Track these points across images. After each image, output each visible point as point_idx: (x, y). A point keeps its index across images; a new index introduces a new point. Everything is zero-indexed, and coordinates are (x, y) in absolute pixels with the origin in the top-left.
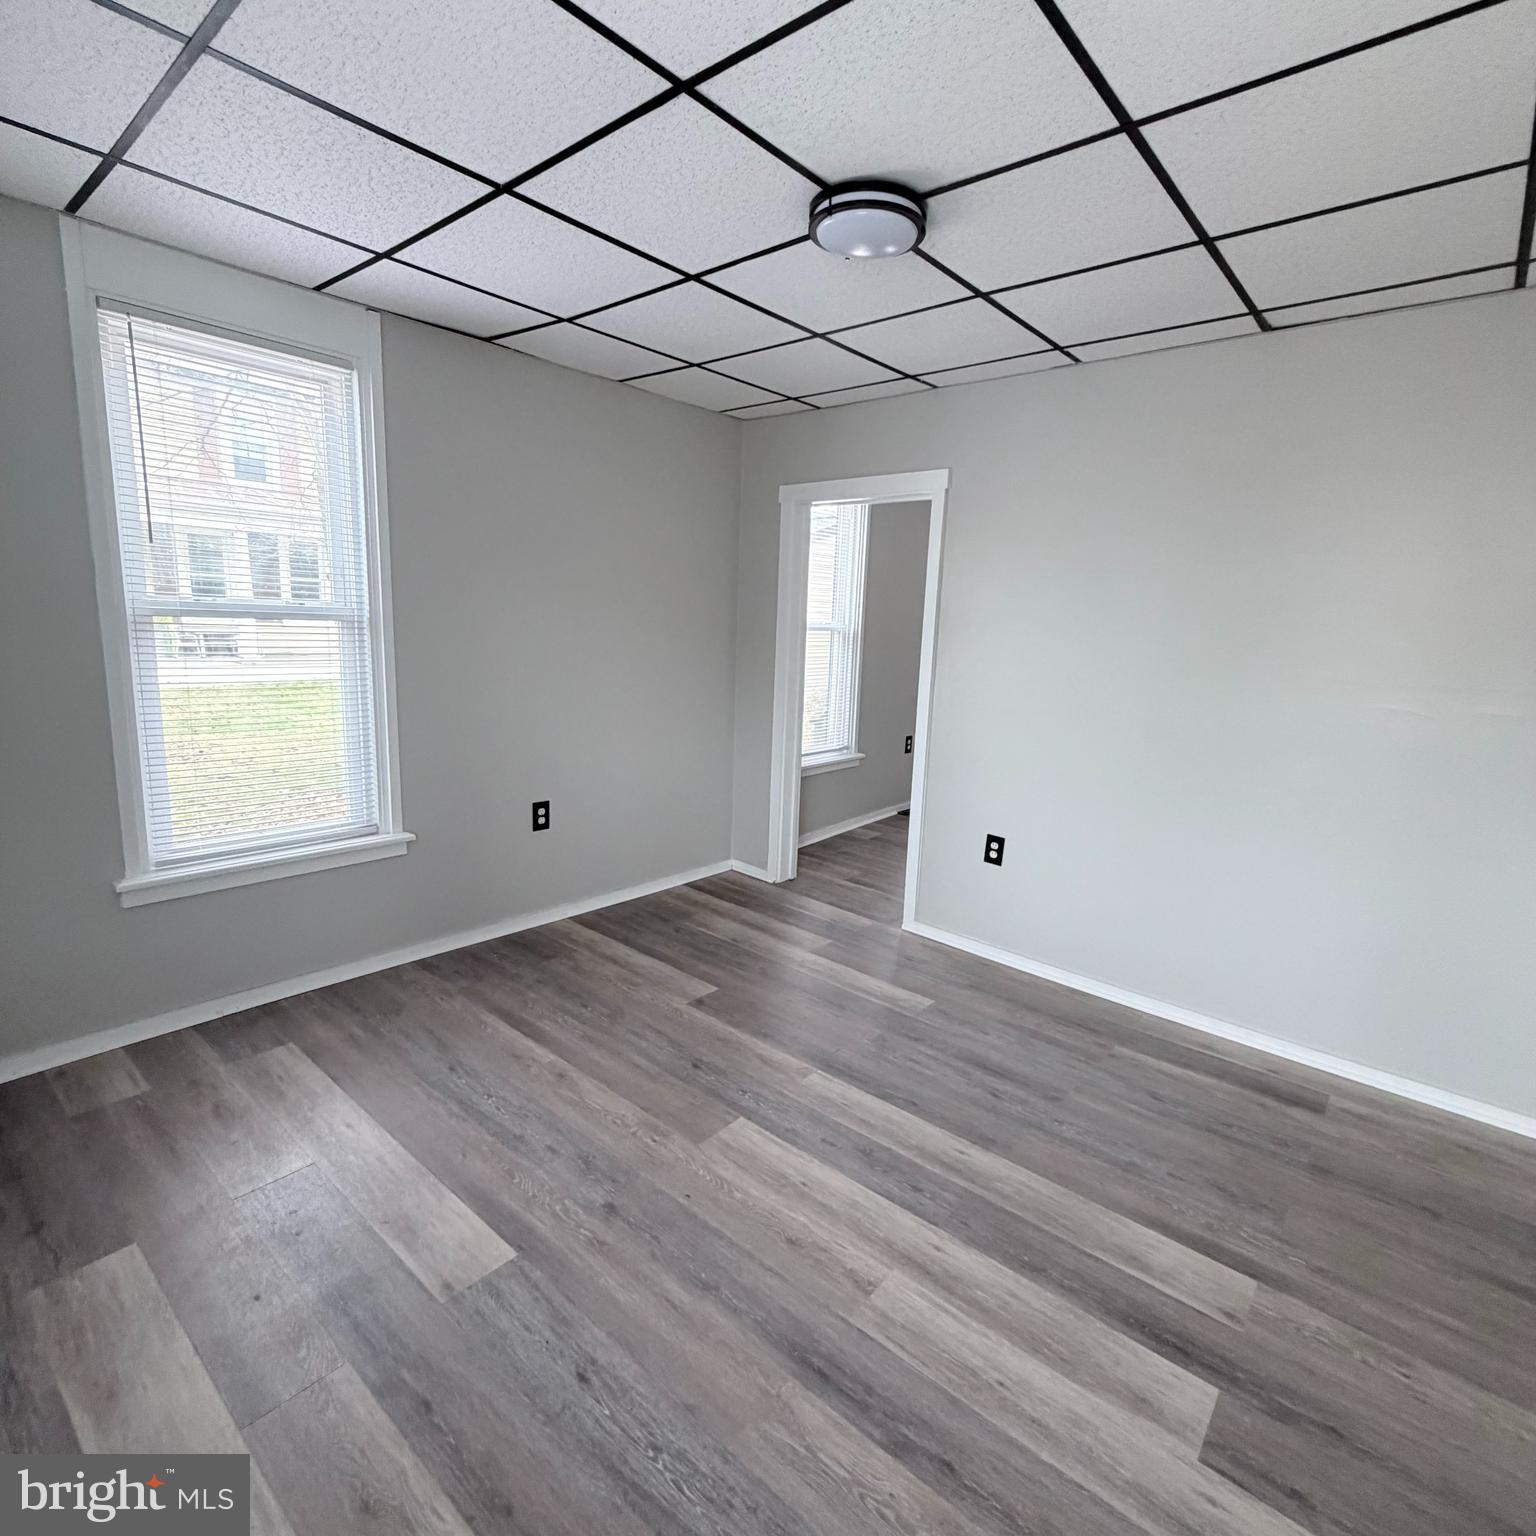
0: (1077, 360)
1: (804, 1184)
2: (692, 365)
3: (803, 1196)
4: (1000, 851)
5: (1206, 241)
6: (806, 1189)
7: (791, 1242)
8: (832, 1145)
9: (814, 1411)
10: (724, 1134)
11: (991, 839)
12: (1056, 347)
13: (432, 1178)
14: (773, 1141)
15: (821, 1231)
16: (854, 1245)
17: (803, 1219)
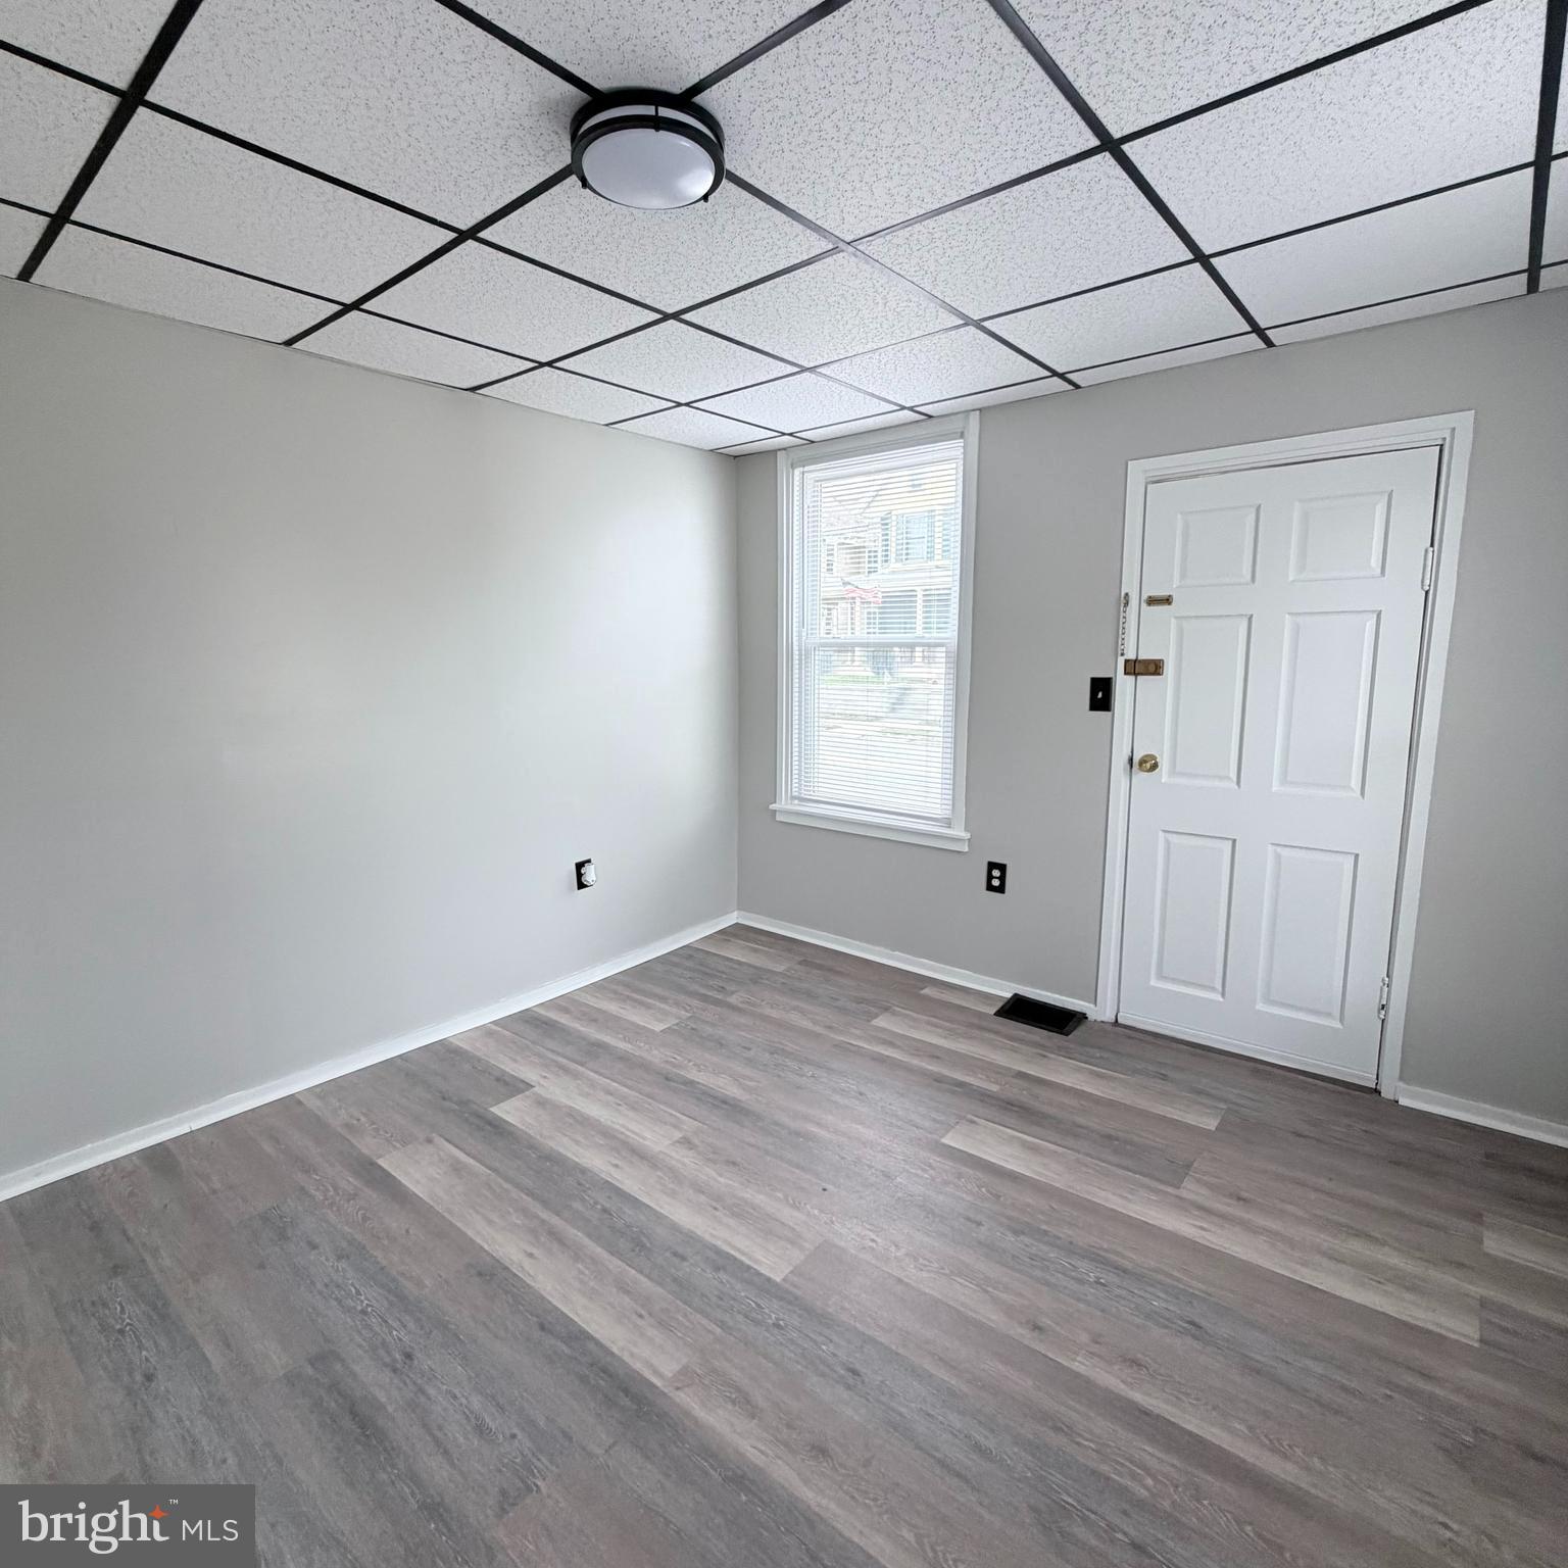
1: (715, 1209)
3: (719, 1198)
6: (714, 1204)
7: (734, 1164)
8: (675, 1254)
10: (797, 1256)
14: (744, 1254)
15: (709, 1174)
16: (684, 1164)
17: (722, 1180)
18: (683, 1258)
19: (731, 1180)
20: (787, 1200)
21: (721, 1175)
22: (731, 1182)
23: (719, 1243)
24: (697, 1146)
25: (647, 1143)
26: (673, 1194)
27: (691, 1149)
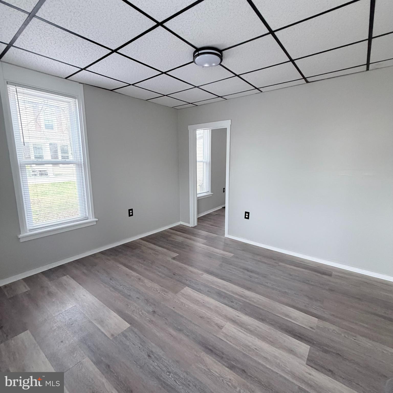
0: (261, 91)
2: (164, 95)
3: (204, 306)
4: (248, 216)
5: (292, 60)
6: (204, 304)
7: (201, 317)
8: (210, 292)
9: (209, 359)
10: (182, 291)
11: (246, 213)
12: (256, 88)
13: (107, 308)
14: (195, 292)
15: (208, 314)
16: (217, 317)
17: (204, 311)
18: (208, 291)
19: (201, 311)
20: (184, 305)
21: (204, 313)
22: (201, 310)
23: (201, 294)
24: (215, 325)
25: (233, 326)
26: (217, 307)
27: (217, 323)
